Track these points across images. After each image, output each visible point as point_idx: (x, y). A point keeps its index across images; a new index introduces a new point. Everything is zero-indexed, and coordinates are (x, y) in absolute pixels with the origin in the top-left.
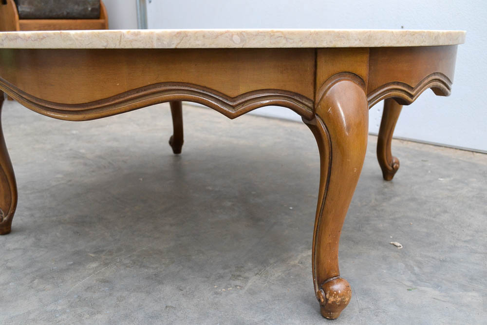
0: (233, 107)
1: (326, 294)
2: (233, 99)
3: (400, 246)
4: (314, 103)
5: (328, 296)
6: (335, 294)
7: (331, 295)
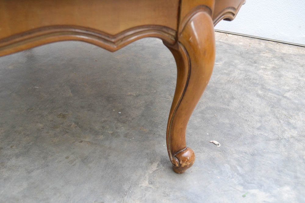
0: (114, 43)
1: (179, 161)
2: (114, 36)
3: (219, 145)
4: (177, 33)
5: (181, 162)
6: (186, 161)
7: (183, 161)
